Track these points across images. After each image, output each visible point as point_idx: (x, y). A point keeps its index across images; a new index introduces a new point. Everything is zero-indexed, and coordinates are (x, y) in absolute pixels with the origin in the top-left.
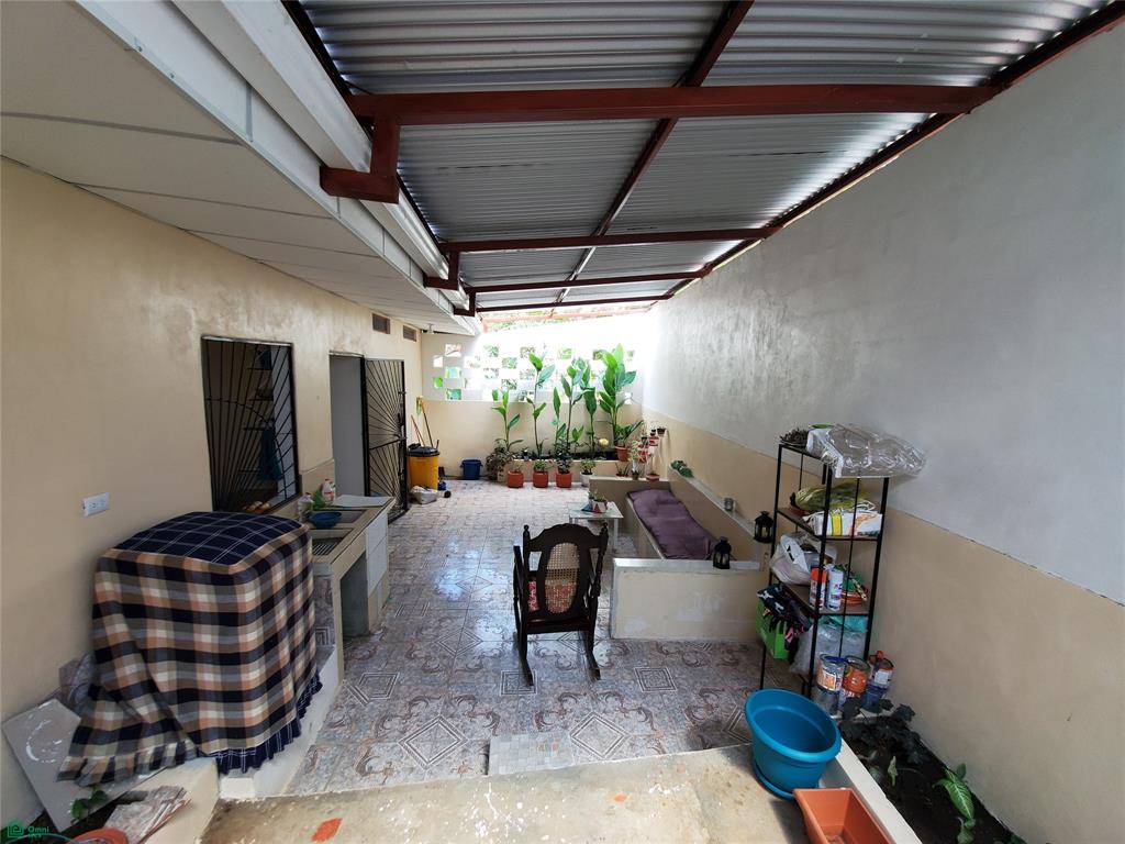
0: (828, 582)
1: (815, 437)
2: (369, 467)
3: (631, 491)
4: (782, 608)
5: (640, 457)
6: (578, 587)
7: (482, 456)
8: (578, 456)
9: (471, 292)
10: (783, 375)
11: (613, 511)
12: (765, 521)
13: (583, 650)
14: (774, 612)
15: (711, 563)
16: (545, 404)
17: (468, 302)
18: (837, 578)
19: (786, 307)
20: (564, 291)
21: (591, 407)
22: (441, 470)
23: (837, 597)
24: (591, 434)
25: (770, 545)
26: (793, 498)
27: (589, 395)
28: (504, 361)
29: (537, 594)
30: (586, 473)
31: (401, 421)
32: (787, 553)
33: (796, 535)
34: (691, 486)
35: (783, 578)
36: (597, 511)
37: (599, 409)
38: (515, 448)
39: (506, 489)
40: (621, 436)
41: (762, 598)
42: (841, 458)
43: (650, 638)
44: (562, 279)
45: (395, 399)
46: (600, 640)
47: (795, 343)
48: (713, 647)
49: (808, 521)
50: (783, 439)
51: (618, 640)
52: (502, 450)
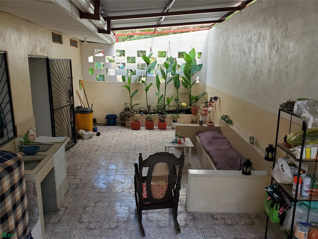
0: (302, 183)
1: (298, 106)
2: (54, 119)
3: (198, 132)
4: (277, 196)
5: (204, 112)
6: (168, 185)
7: (117, 112)
8: (170, 112)
9: (108, 19)
10: (284, 69)
11: (188, 142)
12: (271, 149)
13: (172, 218)
14: (273, 198)
15: (241, 172)
16: (151, 84)
17: (106, 25)
18: (307, 181)
19: (287, 29)
20: (161, 18)
21: (177, 85)
22: (94, 120)
23: (307, 192)
24: (177, 100)
25: (272, 162)
26: (285, 138)
27: (176, 78)
28: (128, 58)
29: (147, 190)
30: (174, 121)
31: (71, 94)
32: (281, 168)
33: (286, 158)
34: (231, 129)
35: (278, 181)
36: (180, 143)
37: (181, 86)
38: (136, 108)
39: (131, 131)
40: (193, 101)
41: (267, 191)
42: (312, 118)
43: (207, 211)
44: (160, 11)
45: (67, 83)
46: (181, 212)
47: (291, 50)
48: (240, 216)
49: (293, 151)
50: (281, 106)
51: (190, 213)
52: (128, 109)
